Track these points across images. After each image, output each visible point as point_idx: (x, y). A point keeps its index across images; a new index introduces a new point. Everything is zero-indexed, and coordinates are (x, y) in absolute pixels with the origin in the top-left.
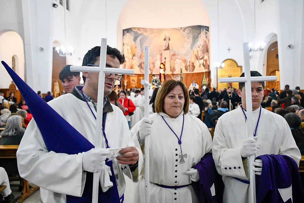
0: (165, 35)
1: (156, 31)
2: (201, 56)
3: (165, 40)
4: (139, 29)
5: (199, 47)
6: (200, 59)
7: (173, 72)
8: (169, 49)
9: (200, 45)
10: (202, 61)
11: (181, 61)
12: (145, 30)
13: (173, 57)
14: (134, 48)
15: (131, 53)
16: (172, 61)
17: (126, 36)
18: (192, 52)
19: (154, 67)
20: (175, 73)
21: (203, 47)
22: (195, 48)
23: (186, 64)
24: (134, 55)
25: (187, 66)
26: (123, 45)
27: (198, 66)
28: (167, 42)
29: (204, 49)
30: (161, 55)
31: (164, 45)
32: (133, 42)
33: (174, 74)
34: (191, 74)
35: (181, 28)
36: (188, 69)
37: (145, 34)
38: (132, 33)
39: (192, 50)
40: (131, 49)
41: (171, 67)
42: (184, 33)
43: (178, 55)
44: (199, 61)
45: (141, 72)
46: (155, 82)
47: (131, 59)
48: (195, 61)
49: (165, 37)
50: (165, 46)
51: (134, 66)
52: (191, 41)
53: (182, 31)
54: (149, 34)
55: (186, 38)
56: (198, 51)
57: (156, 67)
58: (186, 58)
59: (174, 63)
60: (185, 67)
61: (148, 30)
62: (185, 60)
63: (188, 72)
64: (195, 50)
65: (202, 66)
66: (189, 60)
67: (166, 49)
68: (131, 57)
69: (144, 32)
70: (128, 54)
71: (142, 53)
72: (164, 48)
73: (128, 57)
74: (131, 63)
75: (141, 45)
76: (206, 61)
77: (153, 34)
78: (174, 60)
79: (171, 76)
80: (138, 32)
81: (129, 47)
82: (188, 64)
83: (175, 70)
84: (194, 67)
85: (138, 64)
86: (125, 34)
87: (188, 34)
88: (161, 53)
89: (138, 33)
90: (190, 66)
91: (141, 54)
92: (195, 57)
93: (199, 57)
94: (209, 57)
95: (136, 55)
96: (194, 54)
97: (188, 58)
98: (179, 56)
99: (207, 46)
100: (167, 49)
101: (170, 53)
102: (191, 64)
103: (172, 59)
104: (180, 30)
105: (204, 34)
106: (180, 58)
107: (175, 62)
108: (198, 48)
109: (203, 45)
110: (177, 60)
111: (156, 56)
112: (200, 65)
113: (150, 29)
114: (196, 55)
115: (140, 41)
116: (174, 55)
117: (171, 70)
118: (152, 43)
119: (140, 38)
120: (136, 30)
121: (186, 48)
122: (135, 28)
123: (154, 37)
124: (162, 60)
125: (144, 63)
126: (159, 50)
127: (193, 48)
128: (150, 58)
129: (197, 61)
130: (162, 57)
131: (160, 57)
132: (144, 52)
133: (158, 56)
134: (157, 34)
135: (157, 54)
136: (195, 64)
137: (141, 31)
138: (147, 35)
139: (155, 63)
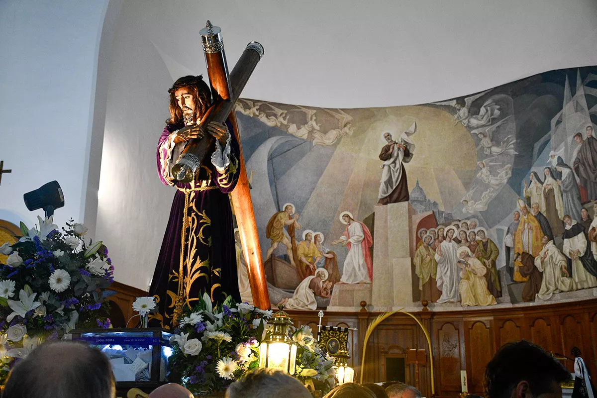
0: (388, 136)
1: (348, 117)
2: (567, 216)
3: (386, 155)
5: (556, 175)
6: (569, 233)
7: (425, 305)
8: (406, 198)
9: (561, 163)
10: (577, 244)
11: (465, 249)
12: (296, 113)
13: (428, 234)
16: (422, 249)
18: (521, 204)
19: (335, 278)
20: (438, 307)
22: (534, 180)
23: (494, 264)
25: (498, 273)
27: (558, 272)
28: (394, 162)
29: (585, 181)
30: (369, 223)
31: (384, 178)
33: (434, 314)
34: (521, 315)
35: (461, 100)
36: (505, 290)
37: (292, 129)
39: (519, 193)
41: (415, 279)
42: (474, 122)
43: (449, 221)
44: (560, 248)
48: (538, 249)
49: (385, 143)
50: (389, 182)
52: (513, 152)
53: (464, 111)
54: (311, 132)
55: (486, 142)
56: (549, 196)
57: (344, 279)
58: (491, 234)
59: (432, 260)
60: (488, 277)
61: (311, 113)
62: (485, 245)
63: (505, 303)
64: (535, 192)
65: (579, 269)
66: (508, 240)
67: (391, 196)
69: (292, 121)
72: (381, 192)
75: (274, 178)
77: (333, 134)
78: (432, 247)
79: (416, 324)
80: (263, 119)
82: (502, 263)
84: (534, 276)
87: (493, 120)
88: (367, 215)
89: (263, 124)
90: (510, 270)
93: (563, 224)
96: (533, 212)
97: (499, 231)
100: (395, 196)
101: (411, 212)
103: (418, 240)
104: (453, 110)
105: (578, 108)
106: (462, 237)
107: (437, 257)
108: (550, 180)
110: (447, 246)
111: (344, 229)
112: (569, 262)
113: (319, 109)
114: (540, 215)
115: (271, 158)
116: (429, 222)
117: (417, 295)
118: (325, 172)
119: (271, 148)
120: (254, 110)
121: (487, 186)
122: (248, 102)
123: (335, 145)
124: (374, 246)
125: (286, 258)
126: (361, 203)
127: (524, 184)
128: (316, 237)
129: (550, 247)
130: (372, 233)
131: (364, 232)
132: (286, 208)
133: (356, 230)
134: (351, 133)
135: (351, 221)
136: (537, 262)
137: (275, 115)
138: (305, 137)
139: (338, 258)
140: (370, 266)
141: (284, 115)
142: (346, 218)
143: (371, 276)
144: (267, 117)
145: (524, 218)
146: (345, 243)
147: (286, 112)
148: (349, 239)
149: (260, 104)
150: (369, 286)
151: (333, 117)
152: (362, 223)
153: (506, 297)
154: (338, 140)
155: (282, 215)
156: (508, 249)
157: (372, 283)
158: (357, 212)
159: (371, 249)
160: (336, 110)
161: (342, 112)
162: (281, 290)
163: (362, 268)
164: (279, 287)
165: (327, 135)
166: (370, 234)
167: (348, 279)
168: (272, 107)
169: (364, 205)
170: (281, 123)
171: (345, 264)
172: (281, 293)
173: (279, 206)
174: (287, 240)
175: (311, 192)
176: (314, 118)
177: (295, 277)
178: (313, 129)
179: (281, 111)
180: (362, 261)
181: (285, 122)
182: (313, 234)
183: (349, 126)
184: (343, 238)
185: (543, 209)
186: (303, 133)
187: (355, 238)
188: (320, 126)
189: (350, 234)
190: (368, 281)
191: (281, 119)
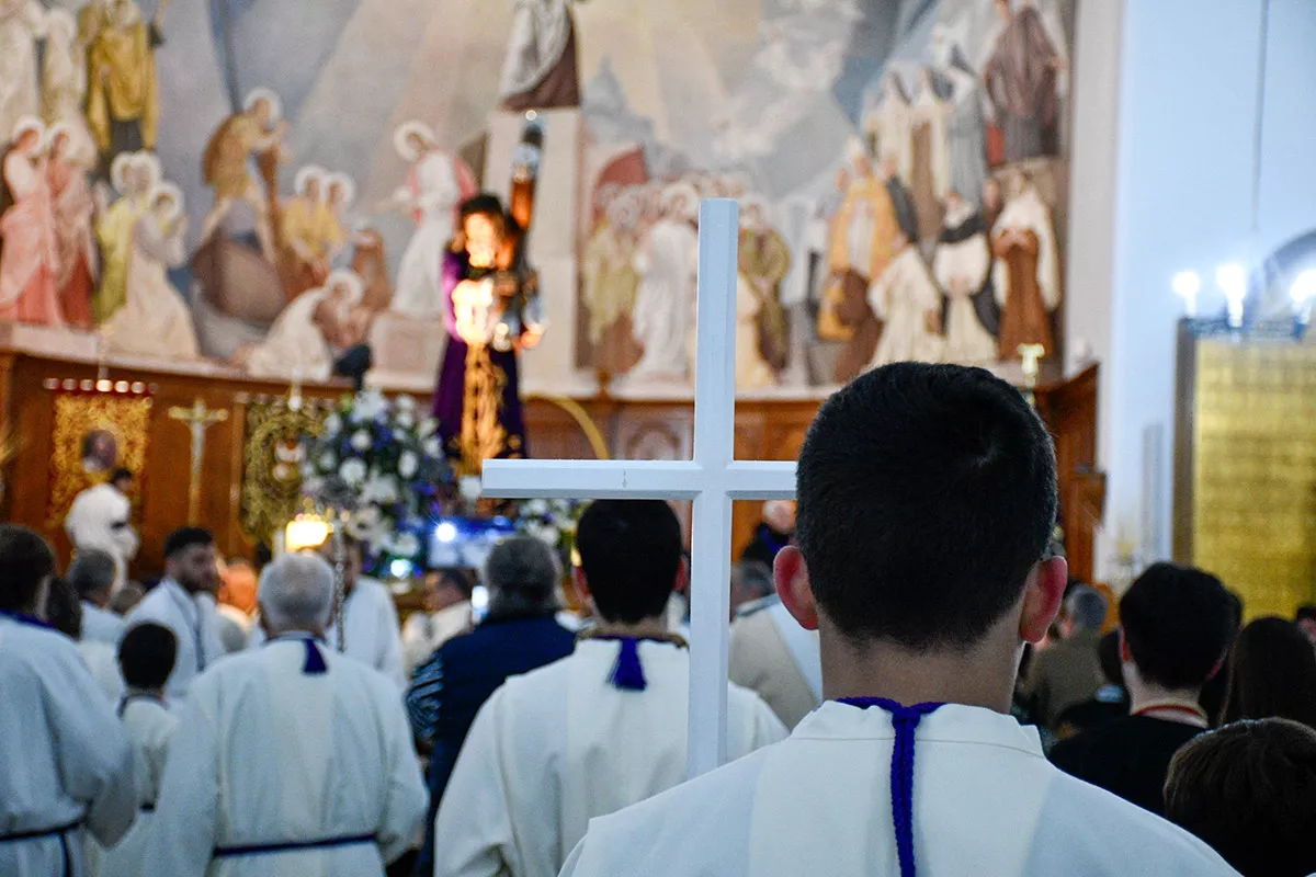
2: (955, 193)
5: (943, 89)
6: (952, 237)
7: (604, 378)
8: (571, 98)
9: (958, 61)
10: (966, 262)
13: (623, 201)
14: (126, 48)
15: (86, 107)
16: (604, 240)
18: (855, 149)
19: (378, 300)
20: (633, 387)
21: (989, 84)
23: (776, 290)
24: (124, 134)
25: (785, 314)
27: (918, 324)
28: (546, 2)
29: (1002, 114)
31: (519, 39)
33: (622, 405)
39: (853, 118)
40: (93, 51)
43: (676, 172)
44: (929, 264)
45: (205, 349)
46: (367, 457)
48: (881, 262)
50: (531, 52)
51: (114, 275)
52: (849, 11)
56: (920, 138)
58: (777, 215)
59: (628, 269)
60: (760, 319)
62: (761, 242)
63: (795, 388)
64: (890, 120)
65: (963, 316)
66: (815, 236)
67: (535, 92)
68: (81, 146)
70: (47, 112)
71: (237, 111)
72: (511, 77)
73: (44, 139)
74: (82, 221)
76: (1020, 257)
78: (630, 236)
79: (575, 426)
82: (795, 290)
83: (639, 353)
84: (864, 323)
85: (178, 254)
88: (470, 137)
90: (813, 308)
91: (224, 130)
92: (882, 202)
93: (942, 210)
94: (1059, 219)
95: (150, 136)
96: (881, 174)
97: (798, 212)
98: (697, 187)
99: (1050, 74)
100: (545, 94)
102: (830, 296)
103: (598, 214)
107: (641, 262)
108: (926, 101)
109: (997, 66)
110: (667, 234)
111: (405, 172)
112: (945, 301)
114: (893, 184)
116: (626, 170)
117: (584, 355)
121: (777, 92)
125: (252, 241)
126: (454, 102)
127: (868, 97)
128: (334, 190)
129: (909, 262)
131: (459, 183)
132: (255, 103)
133: (440, 175)
135: (426, 150)
136: (876, 296)
139: (389, 248)
142: (414, 141)
145: (858, 184)
146: (406, 209)
148: (419, 196)
152: (455, 157)
153: (797, 371)
155: (242, 121)
156: (814, 258)
158: (442, 127)
162: (236, 323)
164: (232, 317)
167: (410, 304)
169: (462, 107)
171: (406, 263)
172: (236, 331)
173: (234, 93)
174: (255, 192)
175: (322, 63)
177: (272, 290)
182: (325, 180)
184: (402, 195)
185: (904, 168)
187: (435, 196)
189: (422, 186)
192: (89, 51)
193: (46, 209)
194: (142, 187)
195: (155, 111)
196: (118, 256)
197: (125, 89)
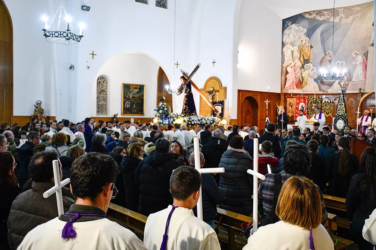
1: (358, 9)
4: (319, 13)
12: (334, 12)
14: (306, 50)
15: (300, 59)
17: (290, 29)
24: (306, 61)
26: (283, 45)
30: (366, 55)
31: (373, 34)
32: (305, 38)
37: (332, 19)
38: (305, 23)
40: (301, 51)
45: (320, 90)
47: (298, 69)
51: (305, 81)
54: (341, 19)
57: (353, 80)
61: (341, 10)
68: (299, 64)
69: (332, 16)
70: (293, 60)
71: (325, 55)
72: (372, 41)
73: (293, 64)
74: (299, 74)
75: (323, 42)
77: (351, 18)
80: (318, 18)
81: (296, 49)
85: (316, 77)
86: (288, 26)
88: (366, 51)
89: (318, 20)
95: (310, 61)
113: (345, 8)
115: (322, 34)
118: (347, 36)
119: (322, 30)
120: (314, 15)
122: (311, 12)
123: (352, 23)
124: (367, 65)
126: (363, 47)
130: (367, 59)
131: (363, 59)
132: (329, 53)
133: (360, 58)
134: (359, 16)
135: (358, 55)
137: (324, 15)
138: (338, 21)
140: (365, 74)
141: (328, 14)
142: (356, 54)
143: (365, 78)
144: (320, 16)
146: (355, 65)
147: (329, 12)
148: (356, 62)
149: (317, 12)
150: (364, 82)
151: (352, 10)
152: (363, 55)
154: (353, 20)
155: (326, 56)
157: (365, 81)
158: (360, 51)
159: (366, 66)
160: (353, 6)
161: (356, 7)
162: (326, 86)
163: (361, 75)
164: (325, 85)
165: (348, 19)
166: (366, 60)
167: (355, 80)
168: (323, 12)
169: (364, 47)
170: (327, 18)
171: (354, 73)
172: (326, 87)
173: (325, 52)
175: (340, 45)
176: (342, 12)
178: (342, 17)
179: (327, 12)
180: (362, 72)
181: (329, 17)
182: (341, 63)
183: (359, 13)
184: (354, 63)
186: (337, 20)
187: (359, 62)
188: (345, 15)
189: (357, 61)
190: (364, 80)
191: (327, 16)
192: (300, 51)
193: (294, 74)
194: (310, 68)
195: (311, 57)
196: (305, 79)
197: (307, 55)
